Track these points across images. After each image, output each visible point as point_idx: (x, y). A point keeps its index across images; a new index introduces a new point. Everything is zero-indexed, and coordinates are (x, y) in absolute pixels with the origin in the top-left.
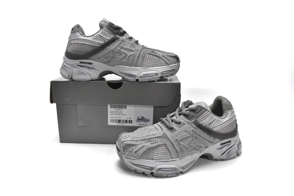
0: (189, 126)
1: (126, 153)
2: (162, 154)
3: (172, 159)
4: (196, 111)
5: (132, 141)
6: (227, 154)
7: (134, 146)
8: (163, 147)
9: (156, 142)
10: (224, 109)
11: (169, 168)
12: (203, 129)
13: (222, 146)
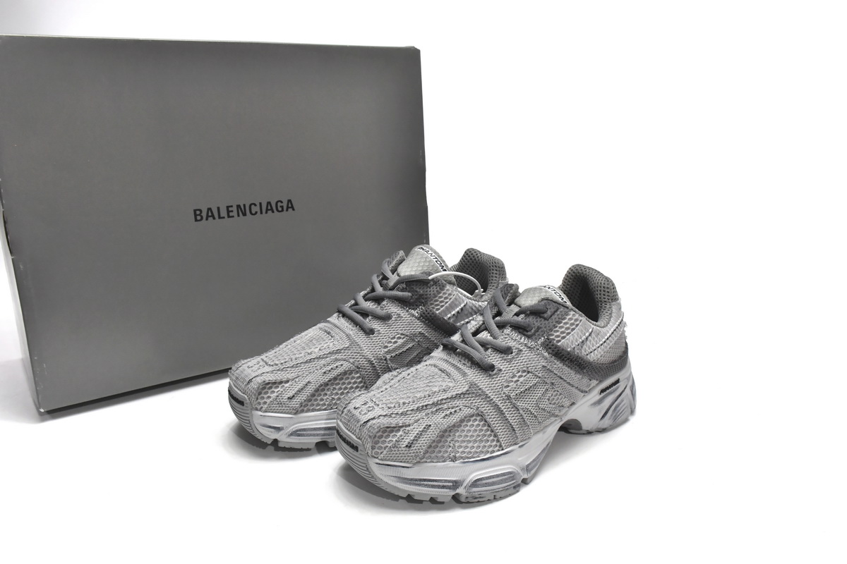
0: (532, 355)
1: (380, 451)
2: (475, 441)
3: (501, 449)
4: (543, 313)
5: (390, 416)
6: (611, 415)
7: (399, 430)
8: (476, 420)
9: (455, 411)
10: (601, 301)
11: (498, 476)
12: (568, 359)
13: (603, 395)
